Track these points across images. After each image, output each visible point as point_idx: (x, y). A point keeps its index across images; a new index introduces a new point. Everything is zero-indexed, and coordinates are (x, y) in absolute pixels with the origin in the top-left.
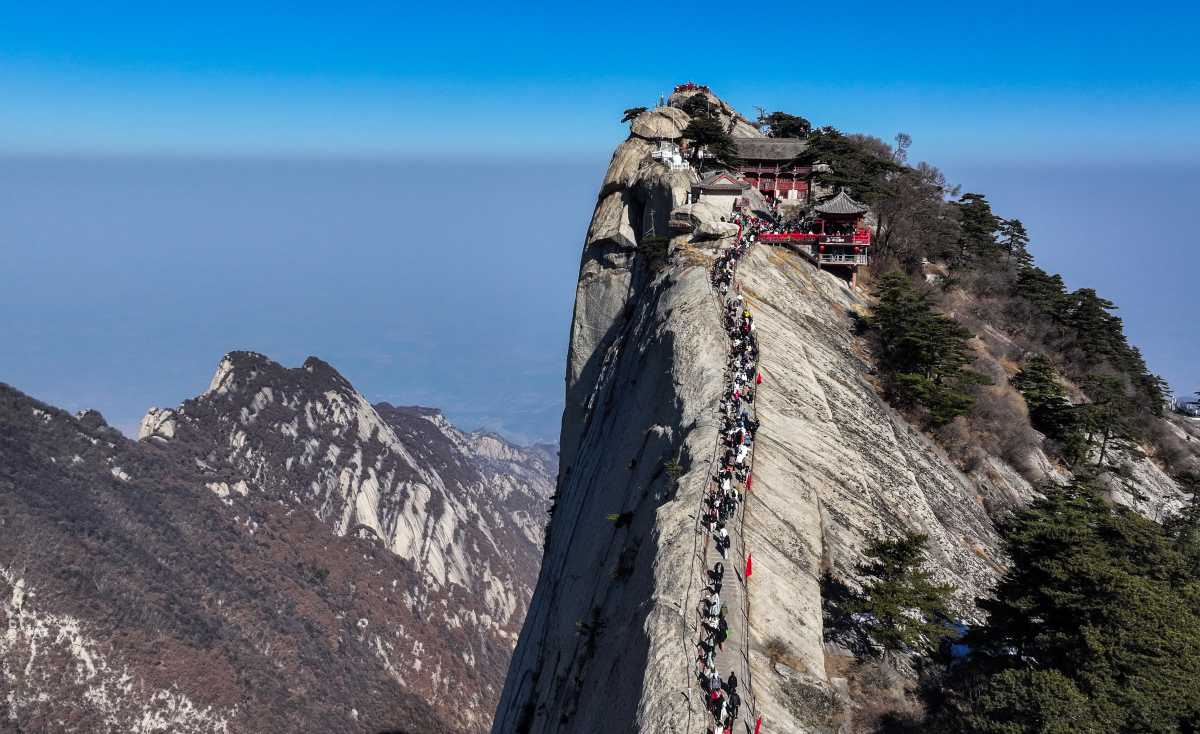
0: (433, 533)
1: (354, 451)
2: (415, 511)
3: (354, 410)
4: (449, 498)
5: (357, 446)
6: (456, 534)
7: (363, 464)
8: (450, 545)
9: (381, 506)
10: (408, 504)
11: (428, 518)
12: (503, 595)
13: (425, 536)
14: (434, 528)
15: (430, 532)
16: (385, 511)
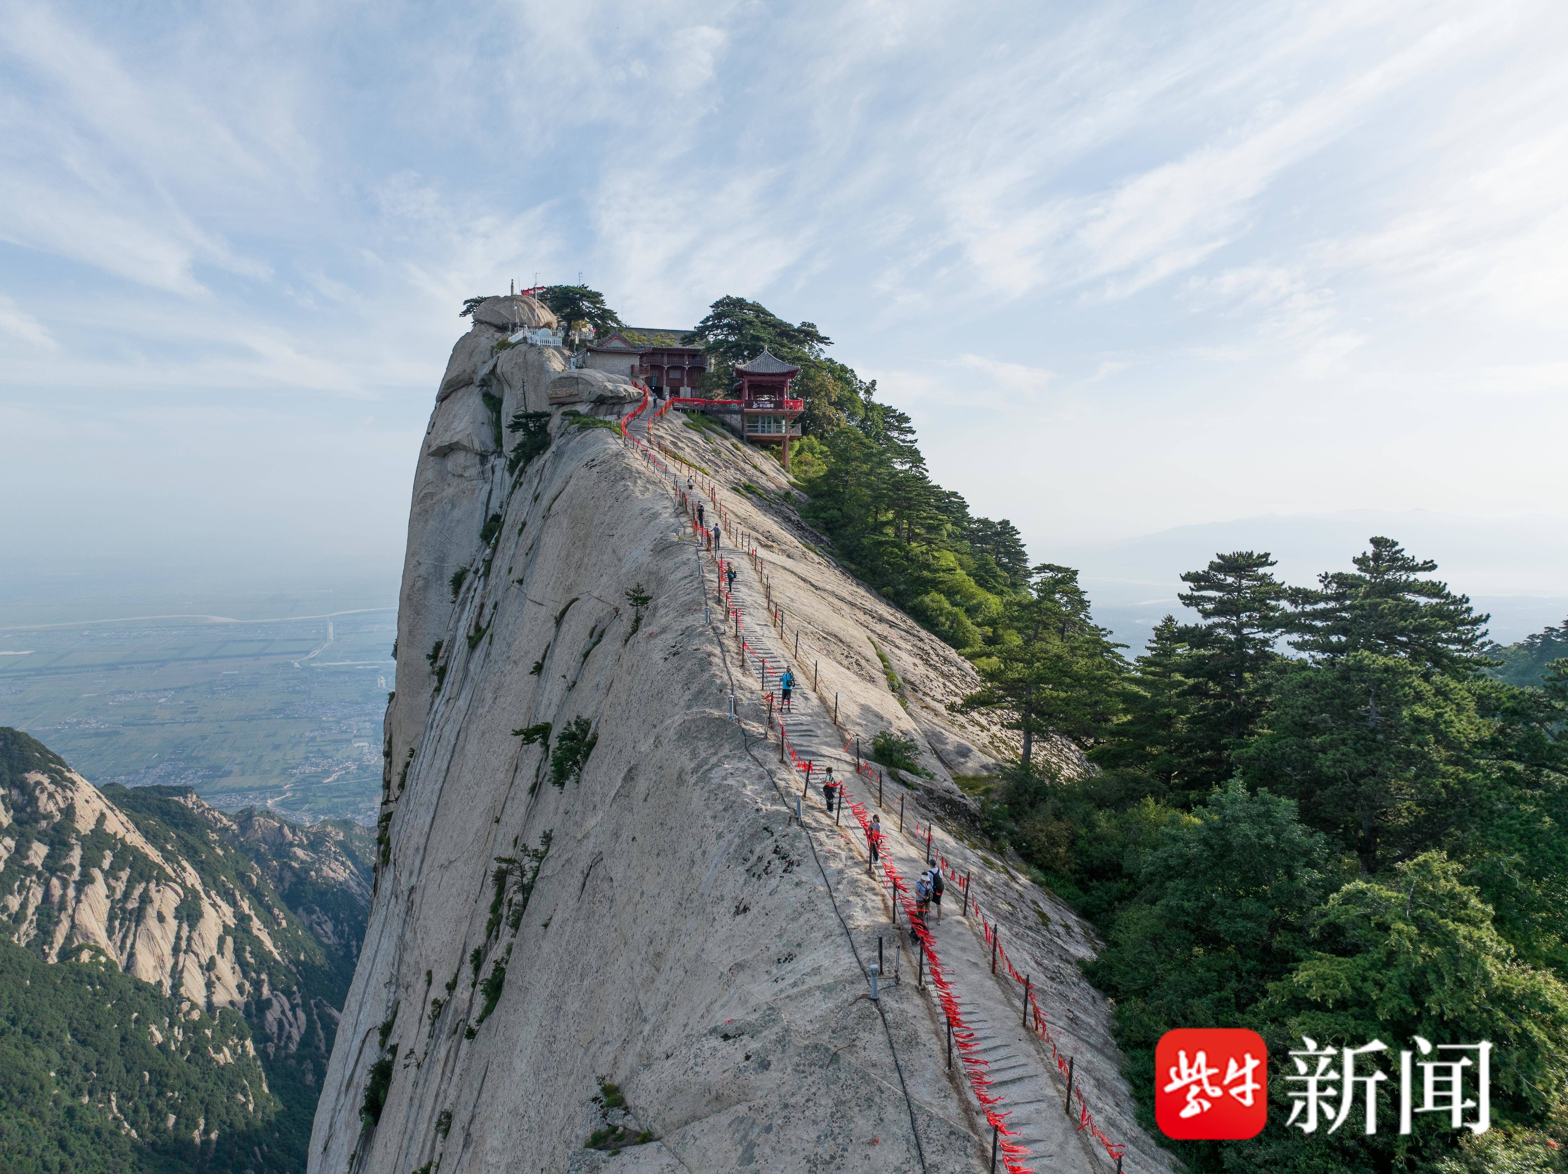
0: (189, 945)
1: (71, 848)
2: (161, 918)
3: (69, 794)
4: (209, 897)
5: (74, 841)
6: (221, 941)
7: (82, 865)
8: (212, 959)
9: (111, 918)
10: (151, 912)
11: (180, 927)
12: (290, 1014)
13: (176, 950)
14: (189, 939)
15: (184, 944)
16: (117, 923)
